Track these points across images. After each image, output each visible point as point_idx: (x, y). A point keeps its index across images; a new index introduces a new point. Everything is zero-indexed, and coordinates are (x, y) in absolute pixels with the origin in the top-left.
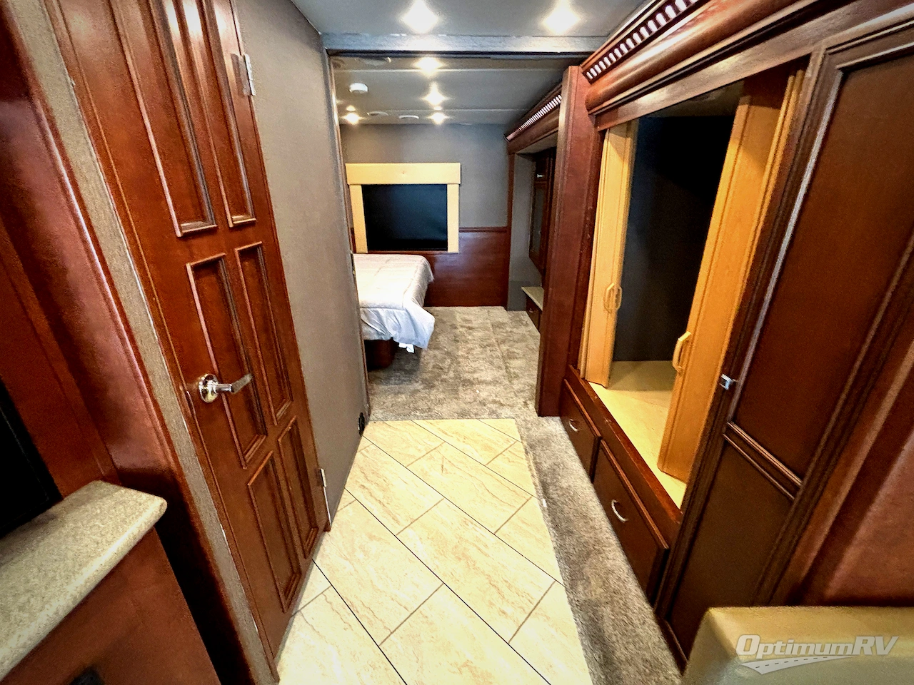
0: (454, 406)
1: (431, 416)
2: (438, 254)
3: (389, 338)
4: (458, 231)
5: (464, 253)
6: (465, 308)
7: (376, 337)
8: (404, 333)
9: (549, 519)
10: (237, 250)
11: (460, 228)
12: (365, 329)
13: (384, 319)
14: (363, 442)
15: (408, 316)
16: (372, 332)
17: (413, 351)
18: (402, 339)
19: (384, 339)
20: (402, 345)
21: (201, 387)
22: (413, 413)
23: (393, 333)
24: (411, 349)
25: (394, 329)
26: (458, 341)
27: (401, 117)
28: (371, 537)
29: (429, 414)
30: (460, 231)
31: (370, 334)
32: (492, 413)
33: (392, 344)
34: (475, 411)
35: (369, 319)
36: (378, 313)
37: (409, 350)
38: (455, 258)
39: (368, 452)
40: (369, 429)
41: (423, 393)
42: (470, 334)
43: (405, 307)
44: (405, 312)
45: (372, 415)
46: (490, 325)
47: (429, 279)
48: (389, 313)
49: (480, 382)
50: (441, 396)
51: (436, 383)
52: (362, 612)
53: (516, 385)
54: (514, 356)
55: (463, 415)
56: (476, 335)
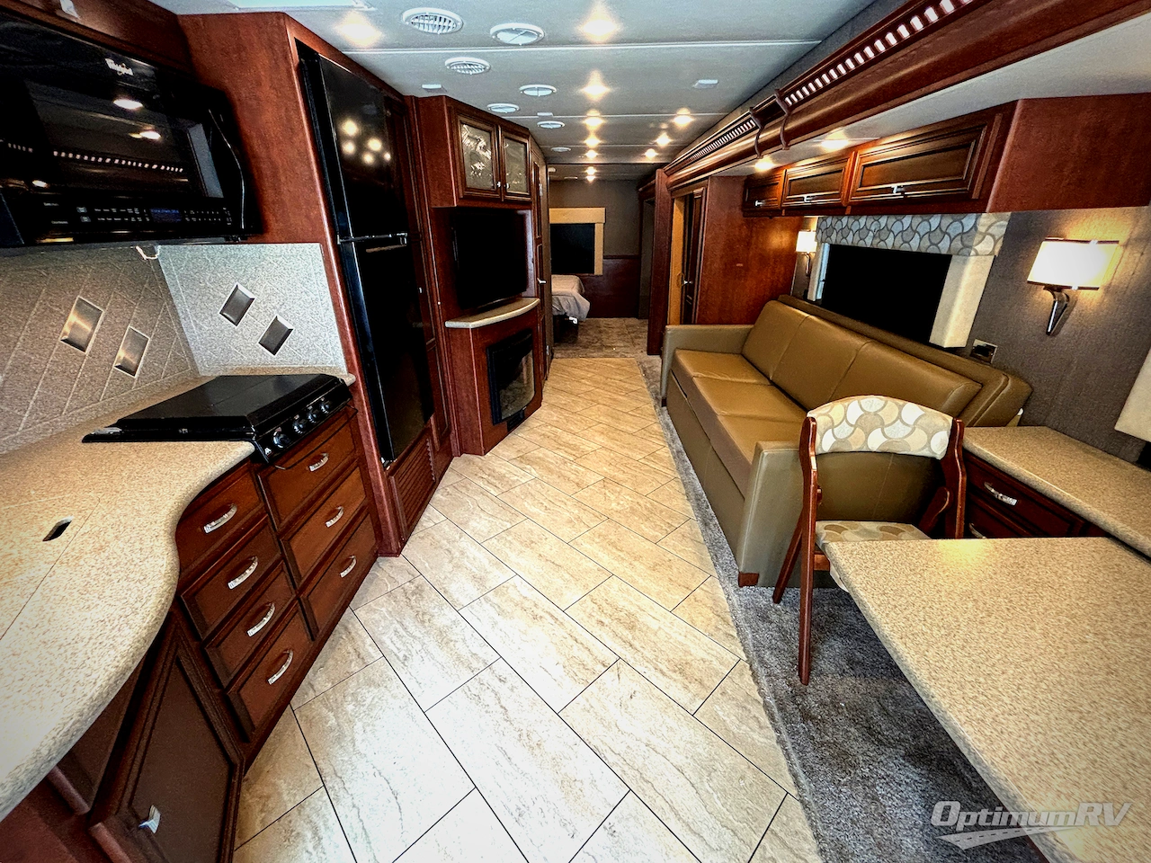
0: (600, 353)
1: (588, 356)
2: (588, 276)
3: (564, 314)
4: (602, 258)
5: (607, 276)
7: (557, 314)
8: (572, 312)
11: (603, 256)
13: (562, 304)
15: (575, 301)
16: (556, 310)
17: (576, 323)
18: (571, 316)
19: (561, 313)
20: (570, 319)
22: (577, 356)
23: (566, 312)
24: (575, 321)
25: (567, 309)
27: (565, 178)
29: (586, 356)
30: (604, 258)
31: (554, 311)
32: (622, 356)
33: (566, 317)
34: (612, 355)
36: (558, 299)
37: (574, 323)
38: (600, 279)
41: (582, 350)
43: (573, 295)
45: (554, 356)
46: (624, 326)
48: (564, 298)
49: (615, 346)
50: (592, 351)
53: (637, 347)
54: (640, 338)
55: (605, 356)
56: (615, 330)
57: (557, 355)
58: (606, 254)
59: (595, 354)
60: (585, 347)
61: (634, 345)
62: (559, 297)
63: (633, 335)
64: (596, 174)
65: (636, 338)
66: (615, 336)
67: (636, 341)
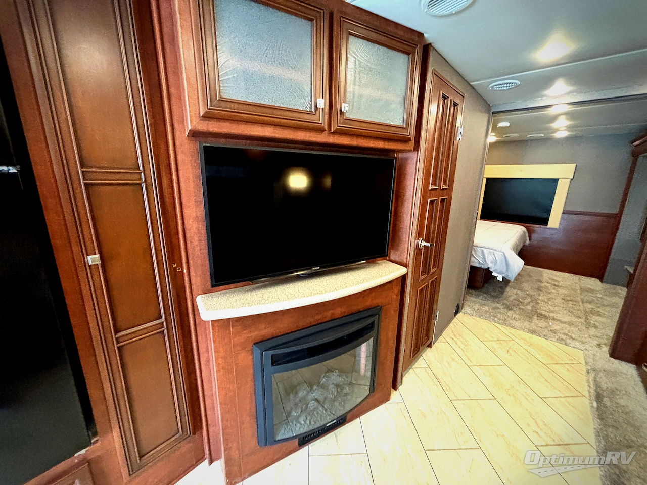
0: (526, 324)
1: (506, 324)
2: (537, 227)
3: (486, 267)
4: (562, 212)
5: (564, 229)
6: (555, 272)
7: (477, 265)
8: (498, 267)
9: (597, 413)
10: (440, 198)
11: (564, 211)
12: (472, 259)
13: (486, 256)
14: (455, 320)
15: (503, 257)
16: (477, 261)
17: (501, 280)
18: (496, 271)
19: (483, 267)
20: (494, 274)
21: (420, 242)
22: (492, 318)
23: (490, 265)
24: (500, 278)
25: (492, 262)
26: (541, 291)
27: (528, 136)
28: (453, 360)
29: (504, 322)
30: (563, 213)
31: (474, 262)
32: (560, 340)
33: (488, 272)
34: (544, 333)
35: (476, 254)
36: (483, 251)
37: (498, 279)
38: (554, 232)
39: (457, 325)
40: (459, 315)
41: (503, 311)
42: (554, 289)
43: (503, 251)
44: (503, 254)
45: (463, 309)
46: (578, 288)
47: (525, 242)
48: (490, 253)
49: (554, 319)
50: (517, 316)
51: (514, 308)
52: (443, 384)
53: (593, 331)
54: (598, 314)
55: (533, 332)
56: (561, 291)
57: (466, 309)
58: (569, 209)
59: (517, 324)
60: (509, 308)
61: (588, 325)
62: (484, 249)
63: (589, 306)
64: (569, 128)
65: (593, 312)
66: (559, 301)
67: (594, 319)
